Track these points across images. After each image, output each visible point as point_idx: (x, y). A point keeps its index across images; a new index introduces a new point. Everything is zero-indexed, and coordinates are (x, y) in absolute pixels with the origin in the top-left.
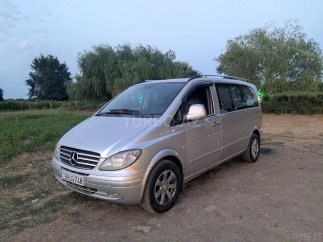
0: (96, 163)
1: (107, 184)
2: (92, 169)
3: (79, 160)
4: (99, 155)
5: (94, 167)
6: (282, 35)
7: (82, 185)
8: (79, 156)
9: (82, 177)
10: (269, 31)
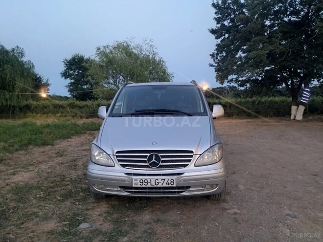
0: (190, 161)
1: (209, 178)
2: (185, 167)
3: (163, 161)
4: (192, 152)
5: (187, 165)
6: (141, 50)
7: (175, 185)
8: (163, 157)
9: (174, 177)
10: (132, 45)
